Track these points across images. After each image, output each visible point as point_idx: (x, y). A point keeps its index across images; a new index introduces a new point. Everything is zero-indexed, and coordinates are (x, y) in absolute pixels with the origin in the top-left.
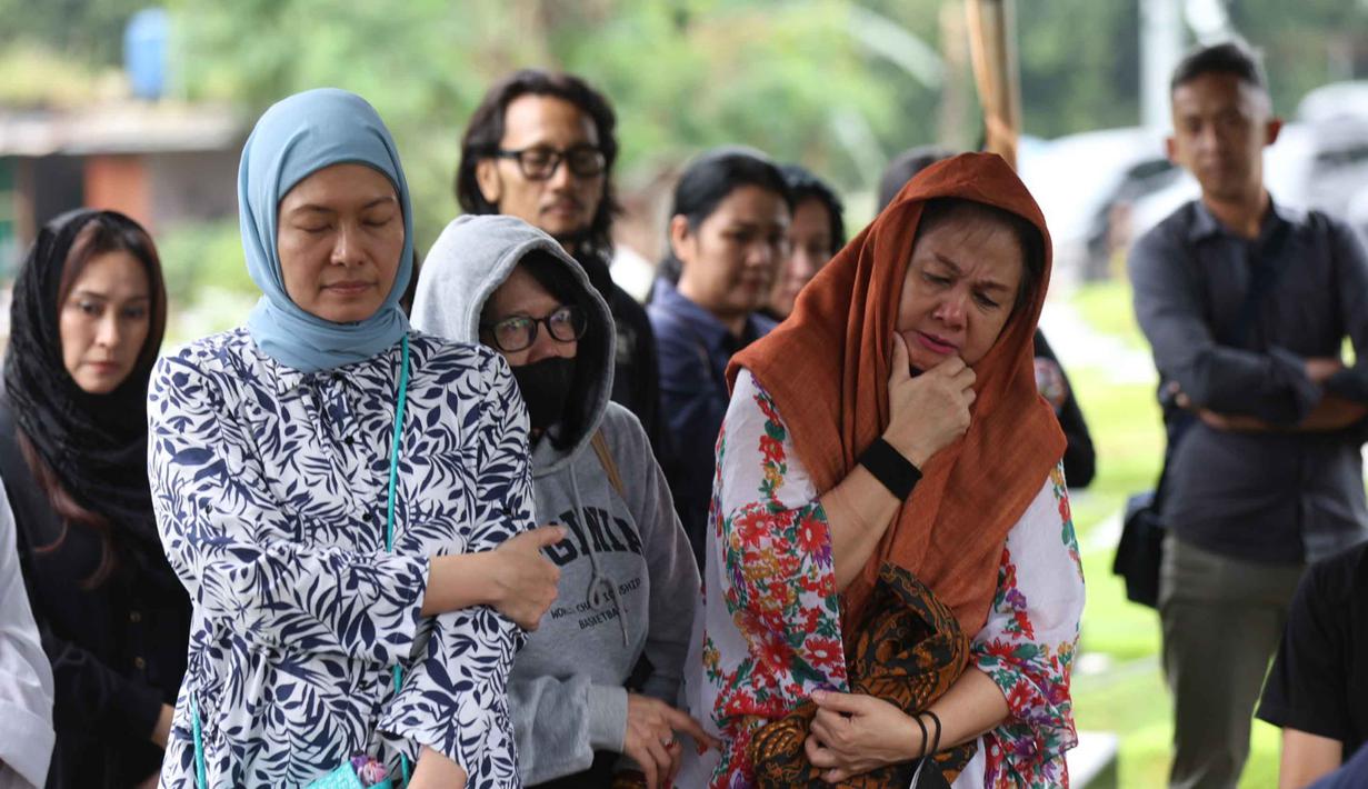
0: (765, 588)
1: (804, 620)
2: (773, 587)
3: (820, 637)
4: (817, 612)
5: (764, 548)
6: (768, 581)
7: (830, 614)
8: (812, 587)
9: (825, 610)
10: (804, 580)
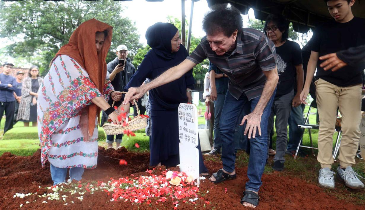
0: (81, 90)
1: (81, 98)
2: (82, 91)
3: (80, 102)
4: (83, 100)
5: (86, 87)
6: (82, 90)
7: (83, 102)
8: (86, 97)
9: (84, 101)
10: (86, 95)
